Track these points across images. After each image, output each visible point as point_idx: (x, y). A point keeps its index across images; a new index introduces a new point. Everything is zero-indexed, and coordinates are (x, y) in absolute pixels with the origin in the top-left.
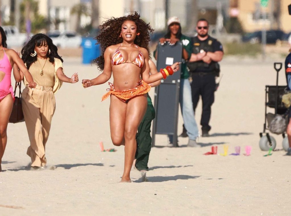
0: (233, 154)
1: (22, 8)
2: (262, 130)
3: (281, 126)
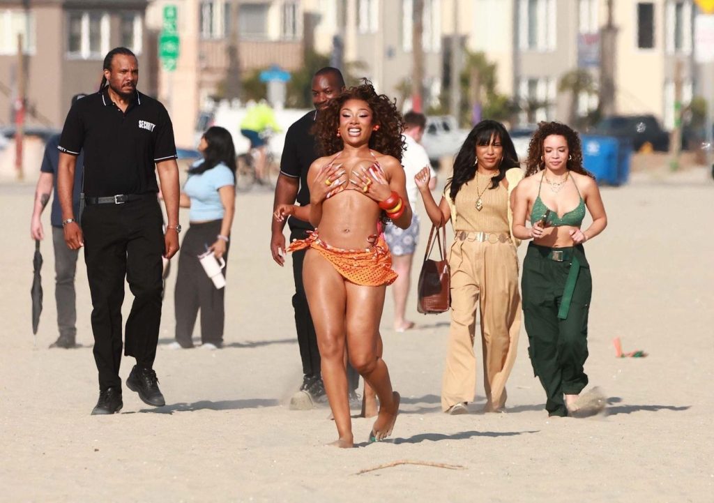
1: (465, 81)
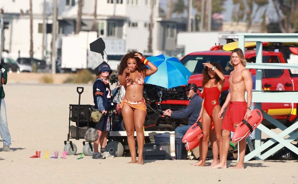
0: (53, 157)
2: (66, 140)
3: (95, 136)
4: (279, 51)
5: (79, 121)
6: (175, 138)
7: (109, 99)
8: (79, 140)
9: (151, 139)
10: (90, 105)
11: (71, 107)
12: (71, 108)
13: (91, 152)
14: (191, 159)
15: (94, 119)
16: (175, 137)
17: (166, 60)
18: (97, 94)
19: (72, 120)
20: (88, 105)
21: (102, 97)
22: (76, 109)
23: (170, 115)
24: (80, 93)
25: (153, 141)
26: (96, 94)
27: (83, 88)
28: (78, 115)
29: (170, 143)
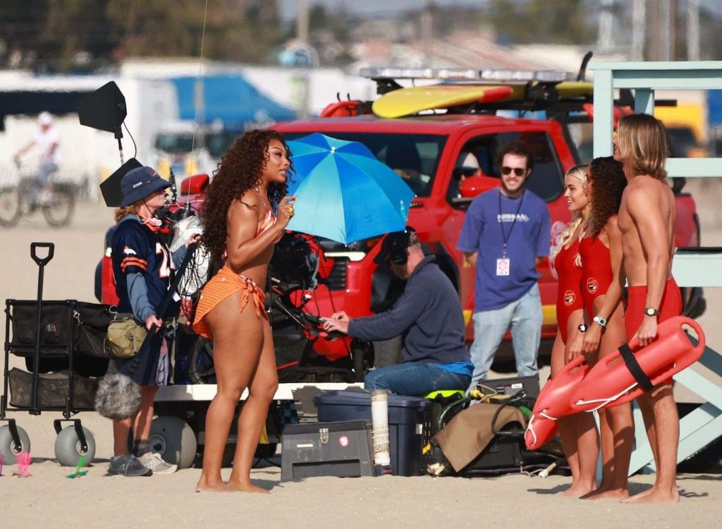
4: (548, 116)
5: (40, 353)
6: (389, 406)
7: (166, 279)
8: (40, 414)
9: (300, 409)
10: (75, 301)
11: (11, 307)
12: (11, 313)
13: (83, 454)
14: (437, 473)
15: (117, 346)
16: (388, 403)
17: (333, 152)
18: (128, 264)
19: (14, 350)
20: (70, 301)
21: (144, 273)
22: (29, 316)
23: (344, 330)
24: (42, 263)
25: (305, 415)
26: (122, 265)
27: (51, 246)
28: (36, 335)
29: (371, 422)
